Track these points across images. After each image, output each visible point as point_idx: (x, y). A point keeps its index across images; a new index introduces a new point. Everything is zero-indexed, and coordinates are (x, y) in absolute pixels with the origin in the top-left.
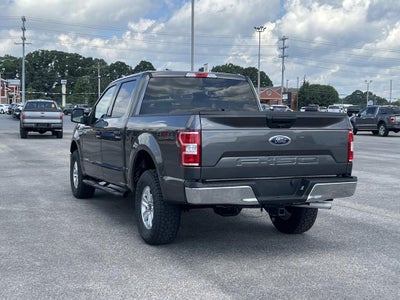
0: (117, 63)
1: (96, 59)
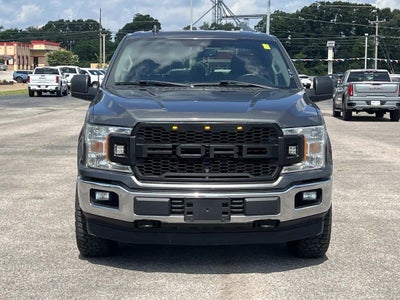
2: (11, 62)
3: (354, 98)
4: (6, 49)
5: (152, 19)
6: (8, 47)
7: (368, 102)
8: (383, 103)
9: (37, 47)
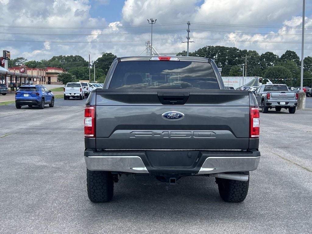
0: (266, 54)
1: (250, 51)
2: (35, 79)
3: (270, 100)
4: (32, 72)
5: (113, 55)
6: (34, 71)
7: (279, 103)
8: (287, 103)
9: (50, 71)
